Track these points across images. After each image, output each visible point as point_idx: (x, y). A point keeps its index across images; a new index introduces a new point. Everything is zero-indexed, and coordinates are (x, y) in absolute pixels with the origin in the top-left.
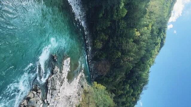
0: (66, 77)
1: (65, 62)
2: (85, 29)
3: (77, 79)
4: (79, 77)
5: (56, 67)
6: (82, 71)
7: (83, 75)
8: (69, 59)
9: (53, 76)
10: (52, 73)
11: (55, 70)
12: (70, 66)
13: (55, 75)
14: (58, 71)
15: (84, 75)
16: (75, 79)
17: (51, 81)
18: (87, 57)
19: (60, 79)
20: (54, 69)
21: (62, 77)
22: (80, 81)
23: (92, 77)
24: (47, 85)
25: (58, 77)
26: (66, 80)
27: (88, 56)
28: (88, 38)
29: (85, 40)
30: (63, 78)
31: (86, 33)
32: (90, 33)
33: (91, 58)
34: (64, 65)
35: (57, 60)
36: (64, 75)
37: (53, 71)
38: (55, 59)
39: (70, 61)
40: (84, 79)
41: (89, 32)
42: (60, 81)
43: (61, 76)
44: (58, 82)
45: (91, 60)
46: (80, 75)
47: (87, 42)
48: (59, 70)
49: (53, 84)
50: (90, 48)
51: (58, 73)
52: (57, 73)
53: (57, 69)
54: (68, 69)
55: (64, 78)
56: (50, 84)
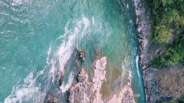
0: (98, 90)
1: (97, 63)
2: (136, 4)
3: (117, 97)
4: (122, 94)
5: (83, 70)
6: (129, 84)
7: (129, 90)
8: (104, 59)
9: (78, 85)
10: (77, 79)
11: (81, 75)
12: (105, 72)
13: (81, 84)
14: (85, 77)
15: (131, 92)
16: (115, 96)
17: (75, 92)
18: (140, 58)
19: (88, 92)
20: (79, 73)
21: (91, 89)
22: (124, 101)
23: (149, 99)
24: (68, 98)
25: (86, 88)
26: (98, 95)
27: (142, 56)
28: (143, 23)
29: (136, 26)
30: (94, 90)
31: (138, 12)
32: (146, 12)
33: (148, 61)
34: (95, 68)
35: (84, 59)
36: (95, 86)
37: (78, 76)
38: (81, 56)
39: (106, 63)
40: (132, 99)
41: (143, 10)
42: (88, 95)
43: (90, 87)
44: (85, 96)
45: (146, 65)
46: (124, 90)
47: (139, 30)
48: (87, 76)
49: (78, 99)
50: (145, 43)
51: (86, 80)
52: (84, 80)
53: (84, 74)
54: (103, 77)
55: (96, 91)
56: (73, 96)
